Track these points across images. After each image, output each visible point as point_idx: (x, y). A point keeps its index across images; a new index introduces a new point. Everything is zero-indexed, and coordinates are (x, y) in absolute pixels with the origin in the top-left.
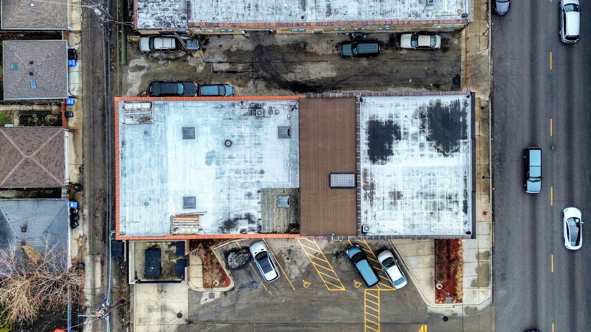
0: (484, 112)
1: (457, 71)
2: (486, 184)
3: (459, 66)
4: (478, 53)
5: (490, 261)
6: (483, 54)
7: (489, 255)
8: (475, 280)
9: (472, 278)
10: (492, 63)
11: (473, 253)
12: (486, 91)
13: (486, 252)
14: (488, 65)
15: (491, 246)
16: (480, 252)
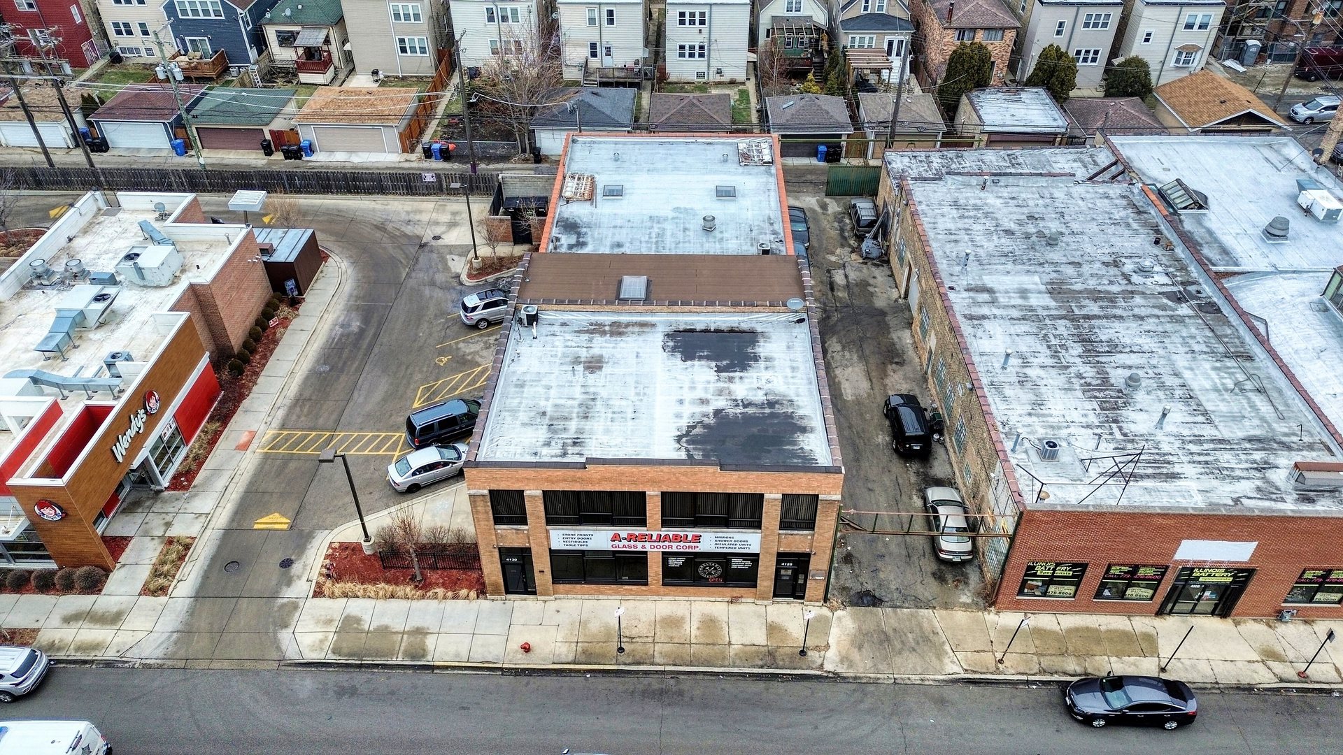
0: (791, 657)
1: (892, 600)
2: (604, 656)
3: (906, 605)
4: (947, 648)
5: (400, 659)
6: (946, 660)
7: (413, 658)
8: (359, 624)
9: (367, 618)
10: (927, 683)
11: (428, 622)
12: (850, 666)
13: (424, 650)
14: (920, 671)
15: (436, 663)
16: (428, 636)
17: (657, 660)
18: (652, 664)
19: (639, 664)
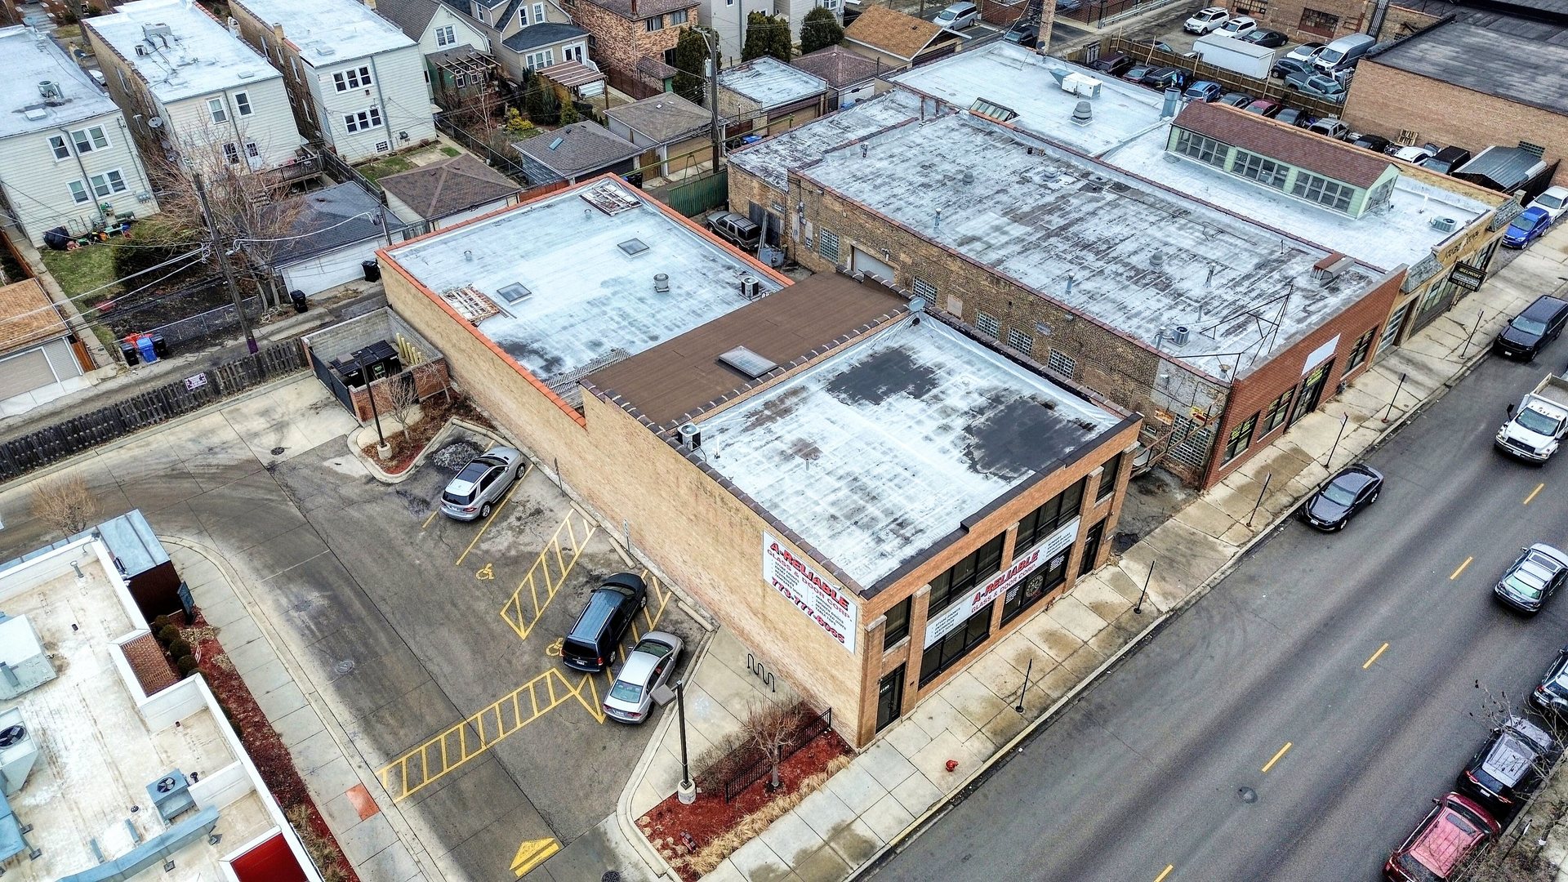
0: (1132, 619)
1: (1140, 529)
2: (1011, 725)
3: (1153, 527)
4: (1211, 539)
5: (855, 867)
6: (1220, 548)
7: (866, 855)
8: (773, 871)
9: (772, 859)
10: (1228, 573)
11: (837, 816)
12: (1174, 598)
13: (866, 841)
14: (1215, 568)
15: (893, 843)
16: (853, 827)
17: (1055, 695)
18: (1054, 701)
19: (1045, 709)
